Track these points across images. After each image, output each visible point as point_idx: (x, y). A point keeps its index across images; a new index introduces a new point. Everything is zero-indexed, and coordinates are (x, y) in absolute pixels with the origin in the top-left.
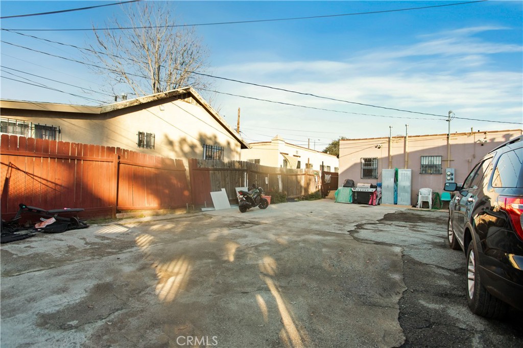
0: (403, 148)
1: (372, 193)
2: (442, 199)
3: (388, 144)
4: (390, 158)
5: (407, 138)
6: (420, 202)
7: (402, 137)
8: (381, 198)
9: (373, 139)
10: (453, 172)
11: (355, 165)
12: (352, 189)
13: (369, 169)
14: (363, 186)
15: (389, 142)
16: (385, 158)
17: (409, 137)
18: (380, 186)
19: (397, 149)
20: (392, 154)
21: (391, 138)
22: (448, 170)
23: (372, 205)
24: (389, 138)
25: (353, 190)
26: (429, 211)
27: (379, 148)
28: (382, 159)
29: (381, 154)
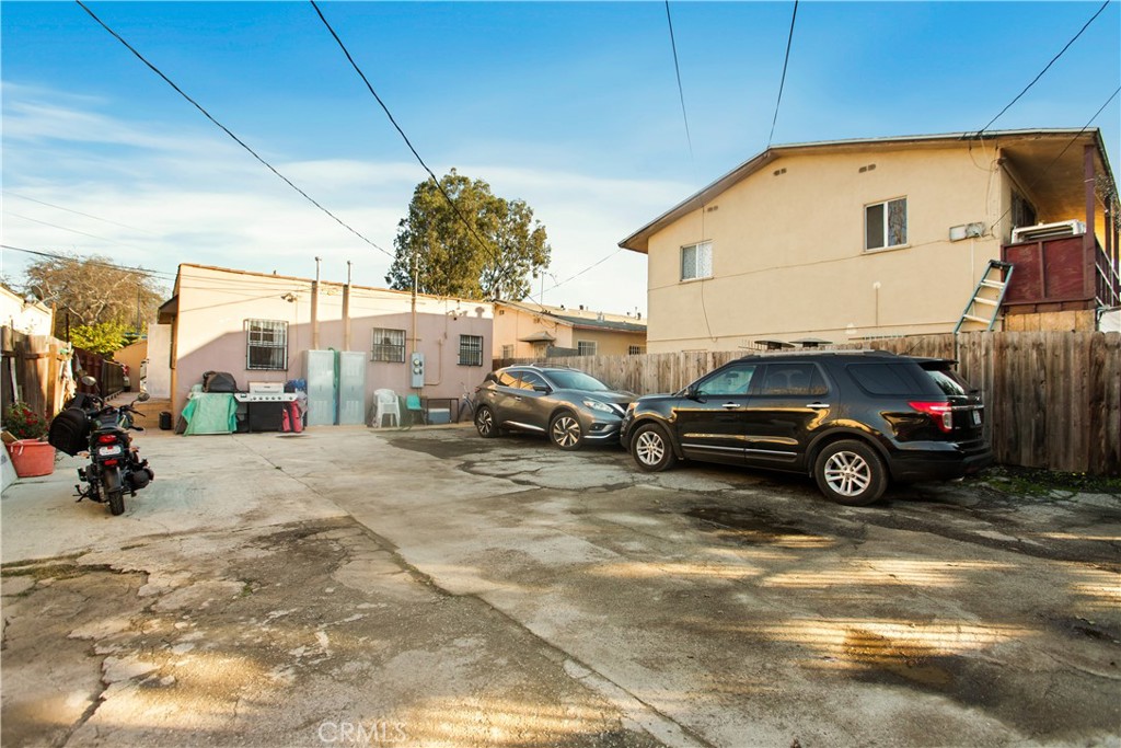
0: (341, 308)
1: (288, 405)
2: (410, 407)
3: (310, 295)
4: (317, 326)
5: (350, 289)
6: (380, 415)
7: (339, 285)
8: (306, 414)
10: (422, 360)
12: (238, 396)
13: (264, 347)
14: (265, 389)
15: (314, 290)
16: (304, 325)
17: (353, 287)
18: (304, 387)
19: (329, 309)
20: (320, 317)
21: (319, 284)
22: (414, 356)
23: (293, 431)
24: (314, 283)
25: (241, 400)
26: (400, 431)
27: (290, 300)
28: (297, 326)
29: (297, 314)
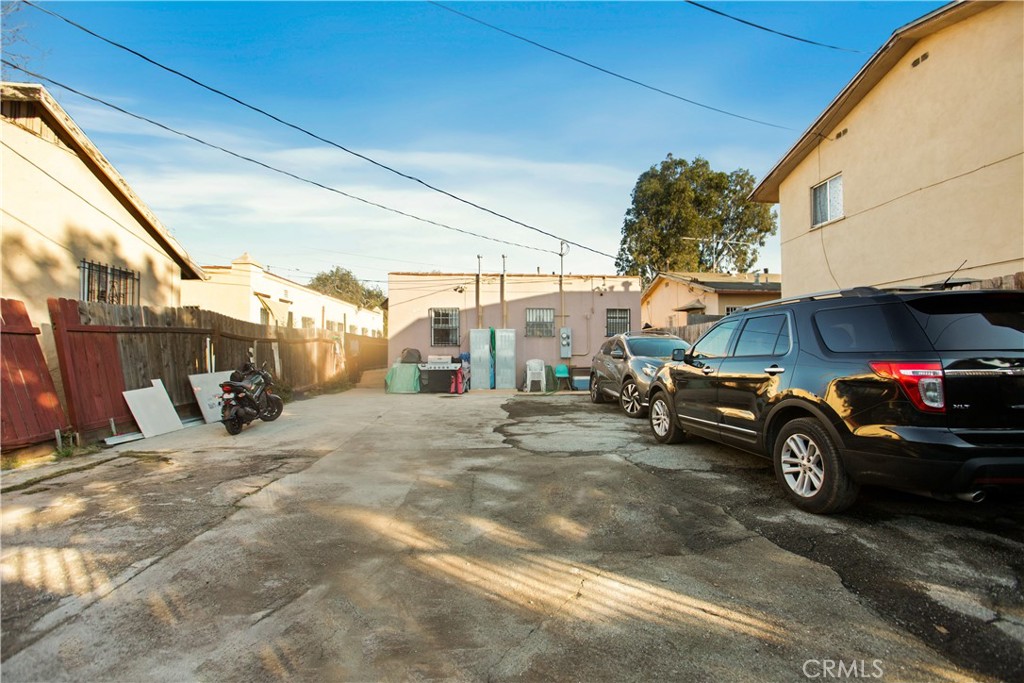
0: (499, 294)
1: (455, 372)
2: (558, 375)
3: (474, 286)
4: (480, 310)
5: (505, 278)
6: (529, 383)
7: (497, 275)
8: (469, 380)
9: (451, 275)
10: (570, 334)
11: (420, 321)
12: (420, 366)
13: (444, 329)
14: (439, 360)
15: (478, 282)
16: (471, 310)
17: (508, 276)
18: (468, 358)
19: (490, 296)
20: (482, 302)
21: (481, 276)
22: (563, 330)
23: (456, 392)
24: (478, 276)
25: (422, 368)
26: (543, 395)
27: (461, 292)
28: (466, 311)
29: (465, 302)
